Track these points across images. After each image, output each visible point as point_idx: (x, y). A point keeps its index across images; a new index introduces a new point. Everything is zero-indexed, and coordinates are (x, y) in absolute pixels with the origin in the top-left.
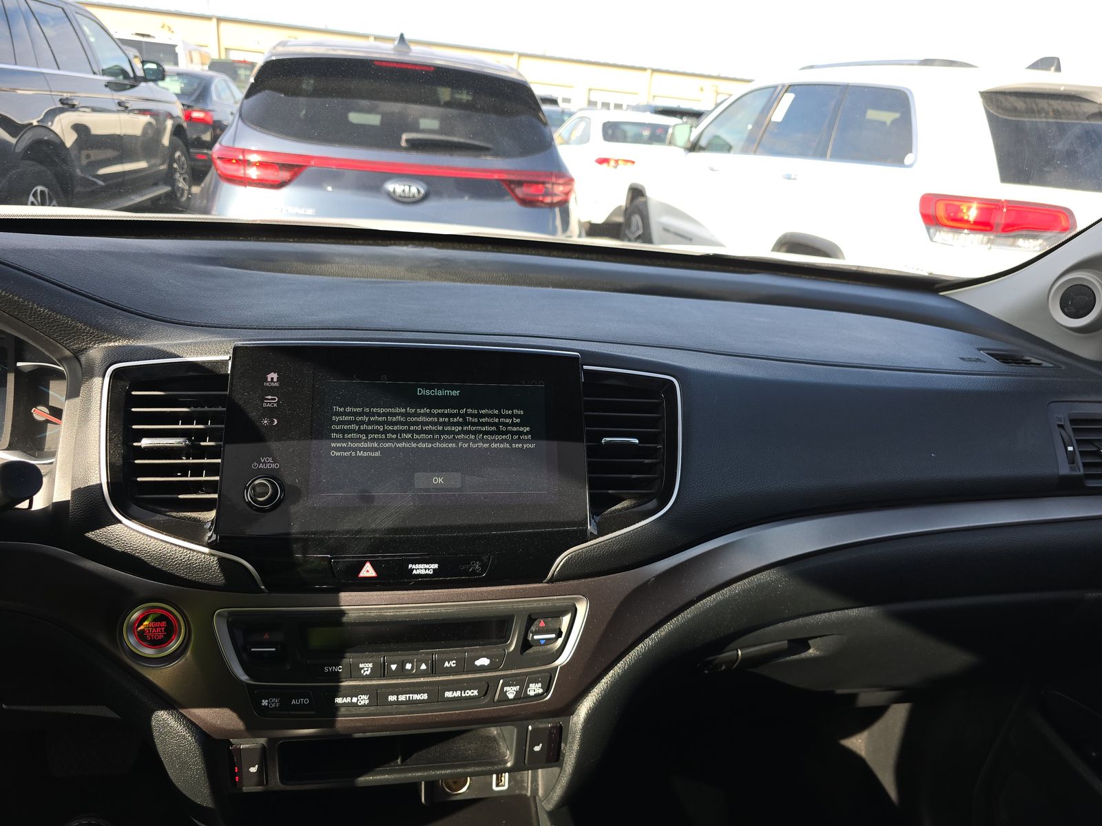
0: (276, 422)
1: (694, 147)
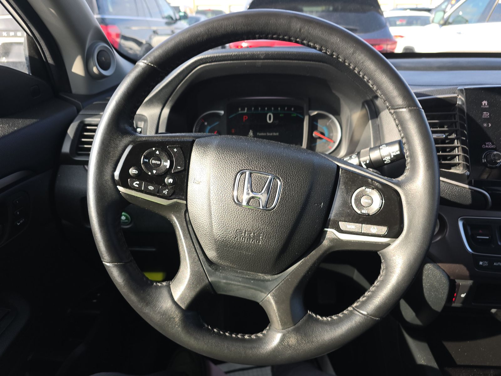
0: (490, 125)
1: (446, 23)
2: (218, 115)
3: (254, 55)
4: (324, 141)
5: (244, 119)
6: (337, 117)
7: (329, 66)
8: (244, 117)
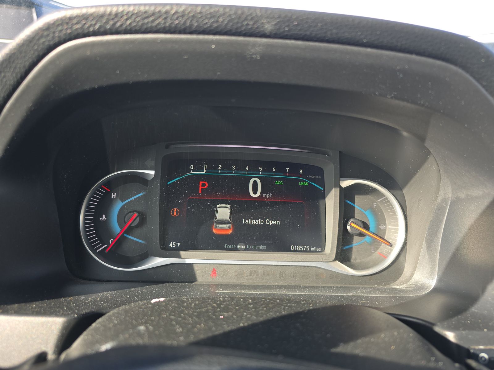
2: (142, 180)
3: (243, 17)
4: (367, 239)
5: (201, 187)
6: (398, 192)
7: (460, 71)
8: (201, 183)
